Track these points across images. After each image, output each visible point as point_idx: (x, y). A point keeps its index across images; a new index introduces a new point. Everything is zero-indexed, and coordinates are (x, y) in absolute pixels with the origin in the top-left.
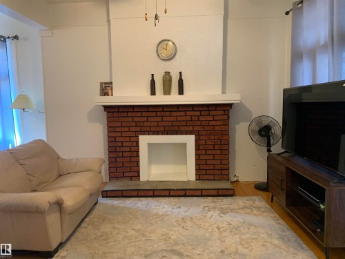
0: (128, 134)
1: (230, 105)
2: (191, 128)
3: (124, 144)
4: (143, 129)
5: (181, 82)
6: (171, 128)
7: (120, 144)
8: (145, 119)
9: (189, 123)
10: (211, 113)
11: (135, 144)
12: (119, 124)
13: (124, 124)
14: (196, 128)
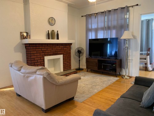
0: (39, 56)
1: (71, 44)
2: (61, 52)
3: (38, 61)
4: (46, 54)
5: (58, 35)
6: (55, 53)
7: (36, 61)
8: (46, 49)
9: (61, 50)
10: (67, 46)
11: (42, 61)
12: (36, 52)
13: (38, 52)
14: (63, 52)
